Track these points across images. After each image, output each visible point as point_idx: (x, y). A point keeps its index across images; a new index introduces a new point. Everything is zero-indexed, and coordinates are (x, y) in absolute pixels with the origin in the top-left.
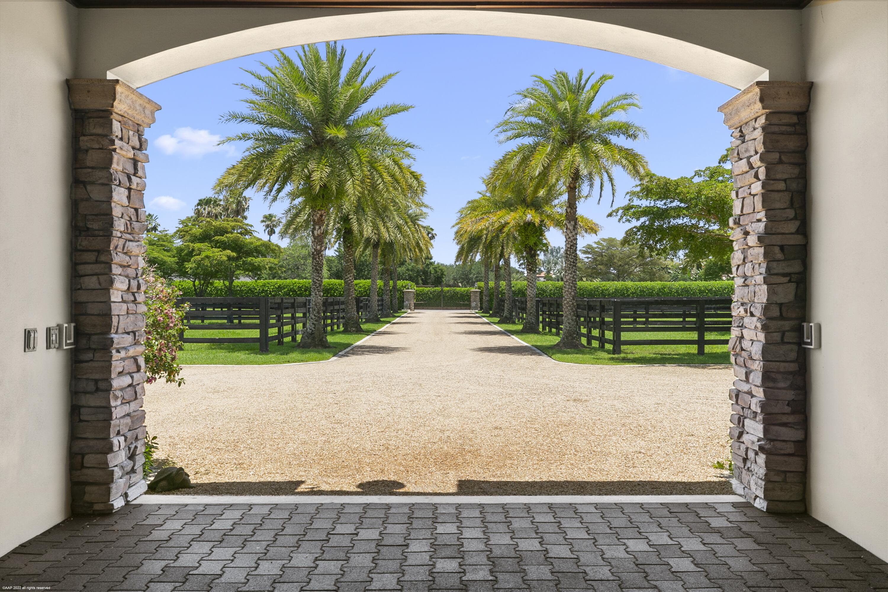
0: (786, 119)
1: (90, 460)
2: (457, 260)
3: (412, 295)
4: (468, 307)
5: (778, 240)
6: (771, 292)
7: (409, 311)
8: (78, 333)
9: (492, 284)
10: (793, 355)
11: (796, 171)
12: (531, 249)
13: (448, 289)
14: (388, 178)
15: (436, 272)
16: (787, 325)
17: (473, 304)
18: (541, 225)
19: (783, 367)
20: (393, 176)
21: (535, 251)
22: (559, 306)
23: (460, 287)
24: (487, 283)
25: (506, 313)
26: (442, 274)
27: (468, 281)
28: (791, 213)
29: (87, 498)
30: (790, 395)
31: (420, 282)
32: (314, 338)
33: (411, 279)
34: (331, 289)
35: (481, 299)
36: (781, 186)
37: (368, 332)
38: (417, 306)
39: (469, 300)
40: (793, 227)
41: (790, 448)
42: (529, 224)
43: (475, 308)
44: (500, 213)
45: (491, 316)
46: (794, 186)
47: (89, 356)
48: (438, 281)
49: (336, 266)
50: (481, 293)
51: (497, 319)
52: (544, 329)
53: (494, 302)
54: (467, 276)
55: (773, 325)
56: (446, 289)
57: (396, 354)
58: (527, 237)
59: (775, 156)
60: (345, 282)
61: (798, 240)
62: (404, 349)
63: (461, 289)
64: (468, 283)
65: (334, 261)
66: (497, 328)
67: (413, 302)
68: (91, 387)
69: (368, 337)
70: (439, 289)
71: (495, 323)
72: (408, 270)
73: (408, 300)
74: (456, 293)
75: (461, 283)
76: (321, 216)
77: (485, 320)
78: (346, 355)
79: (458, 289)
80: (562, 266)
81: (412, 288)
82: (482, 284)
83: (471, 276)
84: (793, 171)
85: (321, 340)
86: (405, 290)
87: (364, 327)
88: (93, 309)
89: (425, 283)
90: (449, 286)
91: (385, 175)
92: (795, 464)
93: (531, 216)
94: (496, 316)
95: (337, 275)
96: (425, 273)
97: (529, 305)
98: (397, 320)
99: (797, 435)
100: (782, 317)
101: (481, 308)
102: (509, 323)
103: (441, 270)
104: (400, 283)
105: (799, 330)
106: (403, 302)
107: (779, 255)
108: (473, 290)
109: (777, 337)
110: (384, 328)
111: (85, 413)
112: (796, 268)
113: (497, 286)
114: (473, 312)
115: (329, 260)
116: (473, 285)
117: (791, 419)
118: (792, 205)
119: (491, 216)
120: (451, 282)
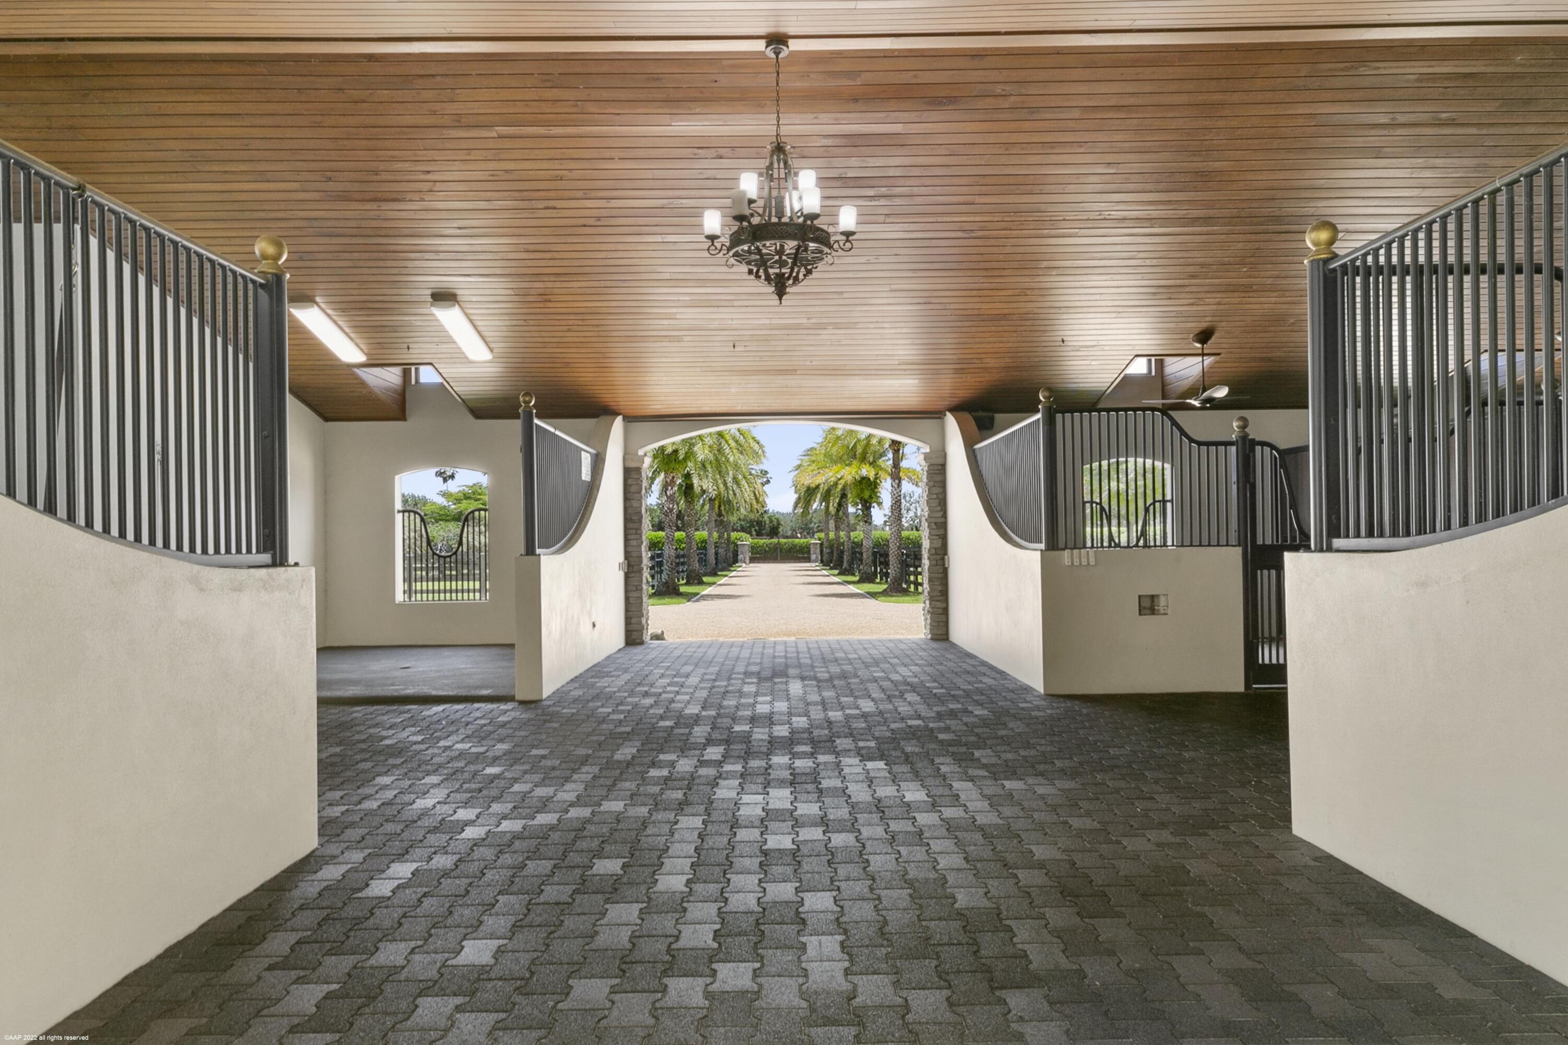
0: (936, 467)
1: (634, 621)
2: (795, 507)
3: (747, 548)
4: (808, 560)
5: (934, 520)
6: (931, 543)
7: (744, 565)
8: (629, 565)
9: (832, 535)
10: (941, 570)
11: (941, 490)
12: (866, 502)
13: (785, 540)
14: (733, 444)
15: (771, 521)
16: (938, 557)
17: (813, 557)
18: (876, 478)
19: (937, 575)
20: (737, 442)
21: (870, 504)
22: (887, 555)
23: (797, 538)
24: (827, 534)
25: (845, 565)
26: (779, 524)
27: (808, 531)
28: (939, 508)
29: (633, 637)
30: (940, 588)
31: (754, 533)
32: (668, 587)
33: (743, 530)
34: (659, 542)
35: (822, 552)
36: (935, 496)
37: (711, 584)
38: (752, 560)
39: (809, 552)
40: (940, 514)
41: (940, 611)
42: (864, 479)
43: (816, 561)
44: (835, 468)
45: (831, 569)
46: (940, 496)
47: (633, 575)
48: (774, 531)
49: (658, 517)
50: (821, 544)
51: (836, 572)
52: (881, 579)
53: (835, 554)
54: (806, 525)
55: (932, 557)
56: (783, 541)
57: (743, 599)
58: (862, 490)
59: (932, 484)
60: (687, 536)
61: (942, 520)
62: (748, 596)
63: (800, 541)
64: (808, 533)
65: (656, 511)
66: (836, 579)
67: (748, 555)
68: (634, 588)
69: (710, 589)
70: (775, 540)
71: (834, 575)
72: (740, 519)
73: (742, 553)
74: (795, 546)
75: (801, 533)
76: (673, 477)
77: (825, 572)
78: (698, 601)
79: (797, 541)
80: (916, 513)
81: (746, 540)
82: (822, 535)
83: (812, 525)
84: (939, 490)
85: (675, 589)
86: (739, 543)
87: (705, 579)
88: (634, 554)
89: (759, 534)
90: (787, 537)
91: (731, 442)
92: (943, 618)
93: (867, 471)
94: (836, 569)
95: (659, 527)
96: (759, 523)
97: (865, 556)
98: (733, 574)
99: (944, 605)
100: (936, 554)
101: (822, 561)
102: (848, 575)
103: (778, 520)
104: (734, 535)
105: (943, 559)
106: (737, 555)
107: (934, 527)
108: (813, 541)
109: (934, 562)
110: (724, 580)
111: (631, 600)
112: (942, 532)
113: (838, 537)
114: (813, 565)
115: (650, 510)
116: (813, 537)
117: (940, 598)
118: (940, 504)
119: (827, 470)
120: (789, 533)
